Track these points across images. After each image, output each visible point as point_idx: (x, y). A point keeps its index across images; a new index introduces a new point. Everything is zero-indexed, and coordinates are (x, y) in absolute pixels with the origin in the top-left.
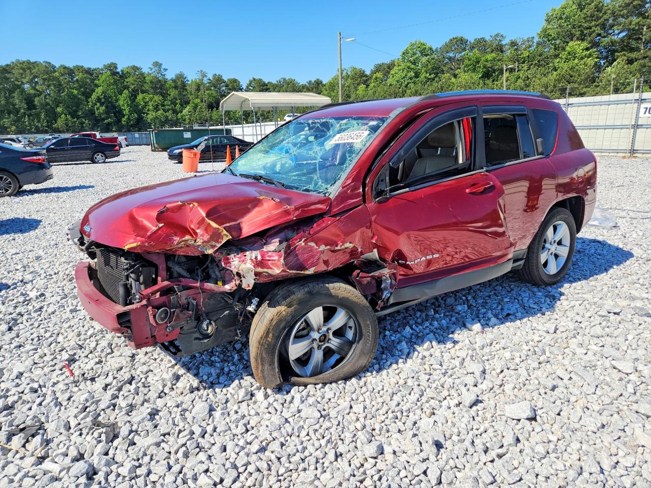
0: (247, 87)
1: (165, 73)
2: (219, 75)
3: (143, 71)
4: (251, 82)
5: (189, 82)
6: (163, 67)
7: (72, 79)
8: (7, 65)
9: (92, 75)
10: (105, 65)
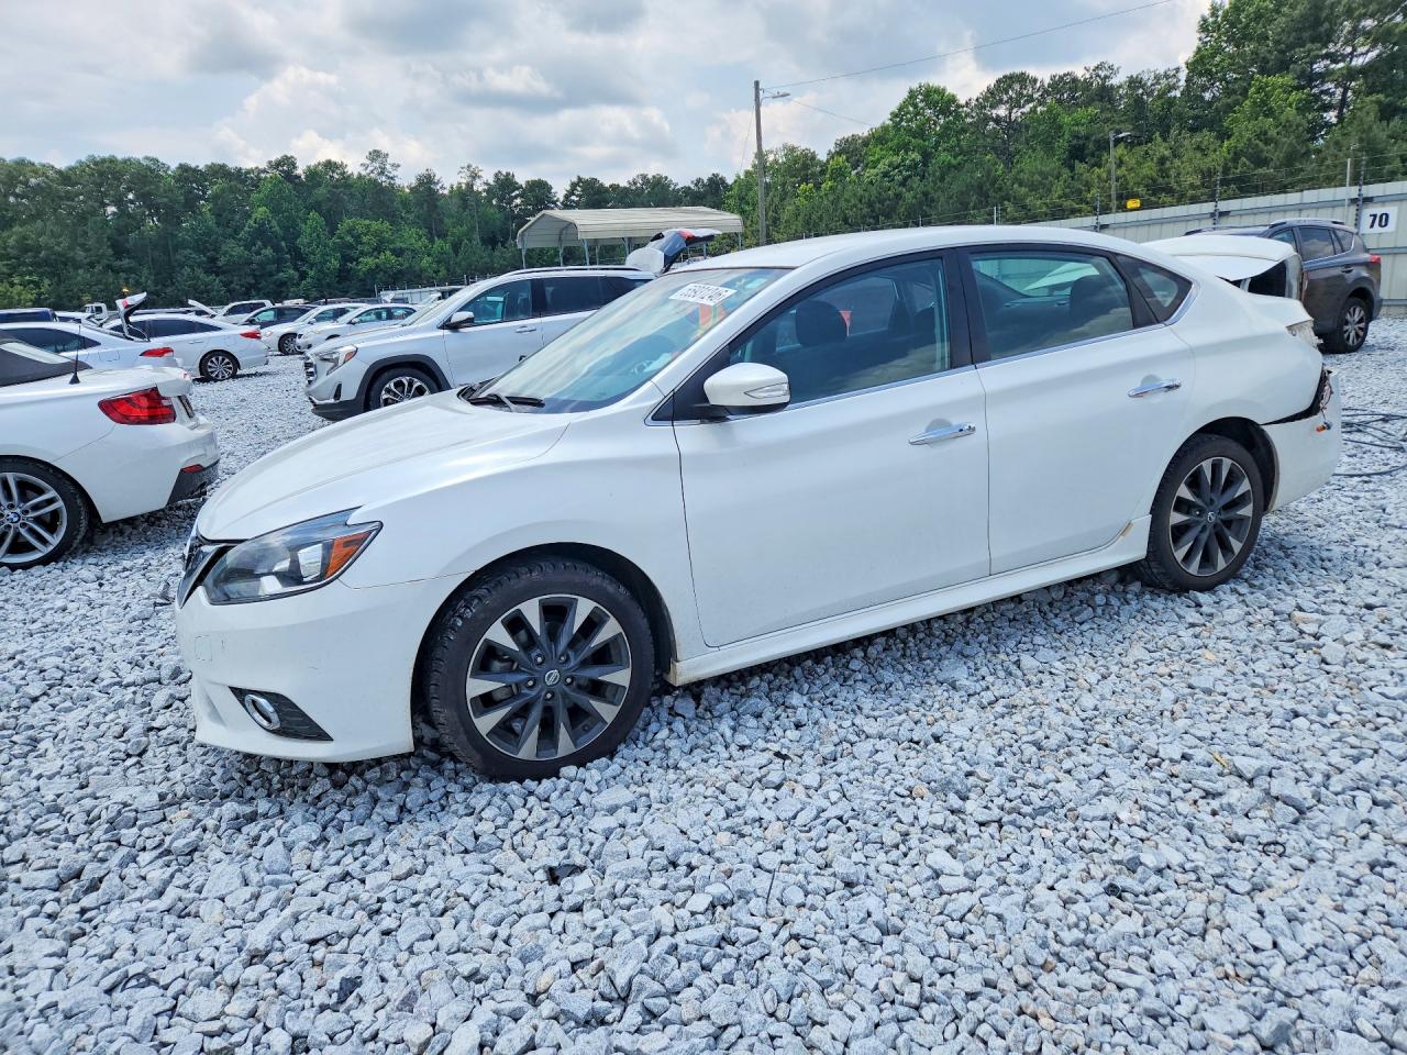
0: (567, 197)
1: (394, 173)
2: (508, 174)
3: (349, 170)
4: (574, 186)
5: (446, 192)
6: (390, 160)
7: (205, 193)
8: (71, 169)
9: (243, 182)
10: (270, 162)
